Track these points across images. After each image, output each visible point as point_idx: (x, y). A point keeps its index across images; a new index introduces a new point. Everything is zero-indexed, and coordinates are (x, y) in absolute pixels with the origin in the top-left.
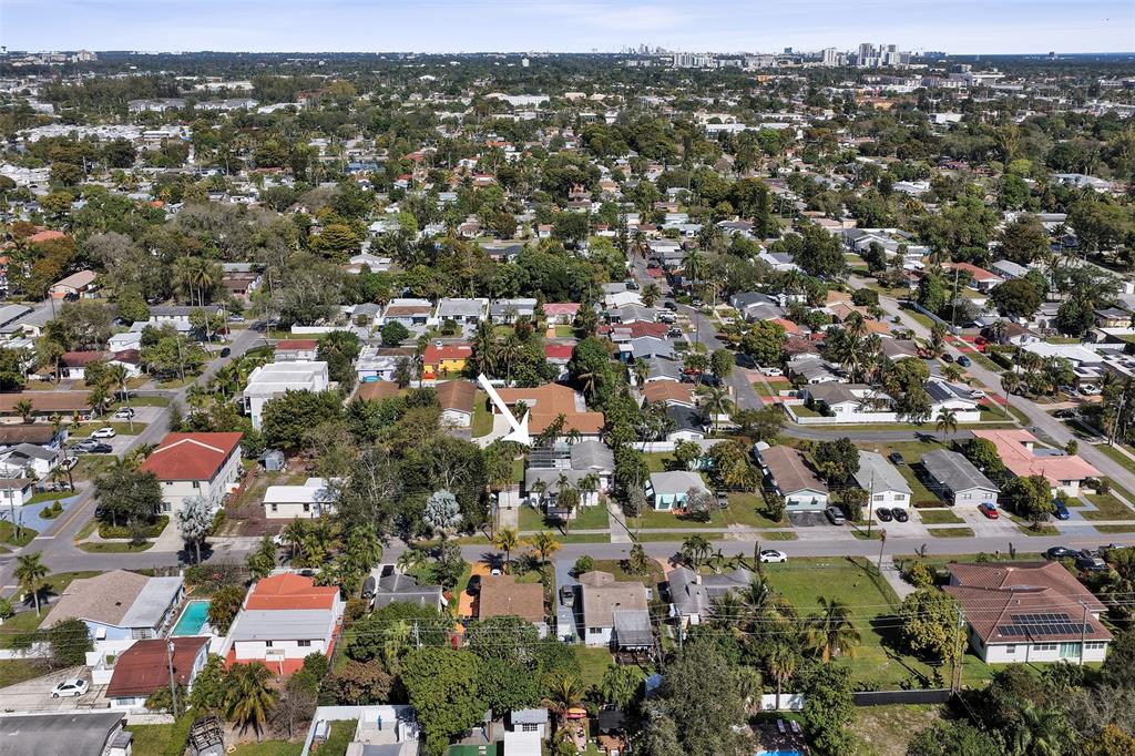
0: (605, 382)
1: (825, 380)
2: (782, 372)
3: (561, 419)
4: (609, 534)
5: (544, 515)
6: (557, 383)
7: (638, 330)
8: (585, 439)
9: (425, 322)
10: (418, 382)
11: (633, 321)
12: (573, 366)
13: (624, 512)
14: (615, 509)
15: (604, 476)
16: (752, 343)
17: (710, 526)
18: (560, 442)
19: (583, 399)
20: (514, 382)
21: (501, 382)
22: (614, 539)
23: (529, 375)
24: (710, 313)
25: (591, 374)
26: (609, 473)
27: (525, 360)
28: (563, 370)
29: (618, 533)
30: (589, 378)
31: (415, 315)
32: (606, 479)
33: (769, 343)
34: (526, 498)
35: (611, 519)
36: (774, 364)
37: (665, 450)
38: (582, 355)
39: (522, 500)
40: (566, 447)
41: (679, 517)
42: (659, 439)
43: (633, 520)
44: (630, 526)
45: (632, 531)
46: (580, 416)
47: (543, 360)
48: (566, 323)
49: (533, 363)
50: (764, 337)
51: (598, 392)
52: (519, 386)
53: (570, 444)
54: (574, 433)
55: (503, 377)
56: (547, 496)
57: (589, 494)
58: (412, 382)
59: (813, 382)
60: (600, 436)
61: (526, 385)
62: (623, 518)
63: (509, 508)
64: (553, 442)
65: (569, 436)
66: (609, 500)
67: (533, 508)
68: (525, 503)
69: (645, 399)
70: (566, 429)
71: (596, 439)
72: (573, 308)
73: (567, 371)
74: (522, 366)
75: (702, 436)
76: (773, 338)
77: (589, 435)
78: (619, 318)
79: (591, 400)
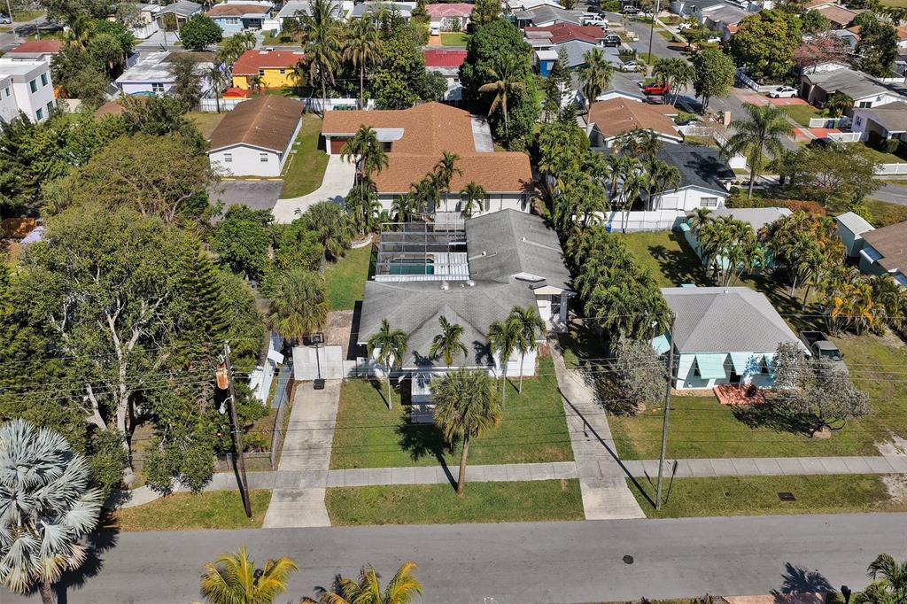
0: (525, 98)
1: (882, 103)
2: (795, 92)
3: (448, 164)
4: (574, 483)
5: (402, 408)
6: (444, 102)
7: (561, 33)
8: (495, 205)
9: (260, 27)
10: (213, 102)
11: (552, 24)
12: (469, 71)
13: (602, 396)
14: (578, 388)
15: (544, 297)
16: (749, 44)
17: (832, 451)
18: (446, 213)
19: (487, 129)
20: (371, 102)
21: (351, 102)
22: (591, 500)
23: (395, 90)
24: (651, 21)
25: (502, 83)
26: (558, 291)
27: (388, 64)
28: (453, 85)
29: (600, 482)
30: (499, 91)
31: (247, 16)
32: (548, 304)
33: (777, 43)
34: (360, 360)
35: (574, 423)
36: (782, 79)
37: (652, 227)
38: (486, 50)
39: (352, 364)
40: (459, 222)
41: (740, 416)
42: (639, 205)
43: (634, 429)
44: (625, 452)
45: (636, 468)
46: (483, 158)
47: (417, 66)
48: (456, 29)
49: (402, 69)
50: (768, 35)
51: (512, 116)
52: (380, 106)
53: (466, 214)
54: (472, 193)
55: (354, 94)
56: (409, 365)
57: (516, 352)
58: (204, 102)
59: (862, 105)
60: (523, 198)
61: (392, 107)
62: (601, 421)
63: (319, 384)
64: (432, 209)
65: (463, 197)
66: (558, 360)
67: (377, 384)
68: (356, 370)
69: (595, 127)
70: (457, 184)
71: (515, 204)
72: (466, 9)
73: (459, 85)
74: (385, 74)
75: (721, 200)
76: (783, 36)
77: (502, 196)
78: (530, 21)
79: (500, 131)
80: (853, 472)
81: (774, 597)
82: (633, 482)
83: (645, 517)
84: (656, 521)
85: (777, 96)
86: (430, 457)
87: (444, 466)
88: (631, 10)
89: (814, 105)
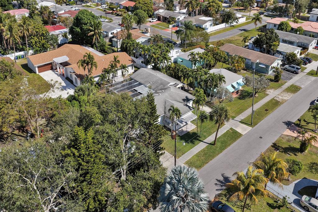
3: (116, 59)
30: (95, 34)
36: (152, 16)
41: (239, 99)
45: (238, 119)
50: (145, 3)
51: (99, 42)
54: (124, 67)
59: (178, 19)
60: (132, 66)
75: (180, 51)
80: (270, 100)
81: (288, 129)
82: (241, 122)
83: (252, 128)
84: (254, 128)
85: (153, 22)
86: (196, 142)
87: (202, 141)
88: (80, 3)
89: (164, 22)
